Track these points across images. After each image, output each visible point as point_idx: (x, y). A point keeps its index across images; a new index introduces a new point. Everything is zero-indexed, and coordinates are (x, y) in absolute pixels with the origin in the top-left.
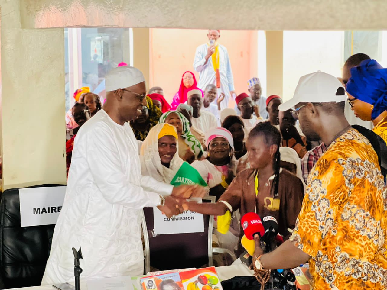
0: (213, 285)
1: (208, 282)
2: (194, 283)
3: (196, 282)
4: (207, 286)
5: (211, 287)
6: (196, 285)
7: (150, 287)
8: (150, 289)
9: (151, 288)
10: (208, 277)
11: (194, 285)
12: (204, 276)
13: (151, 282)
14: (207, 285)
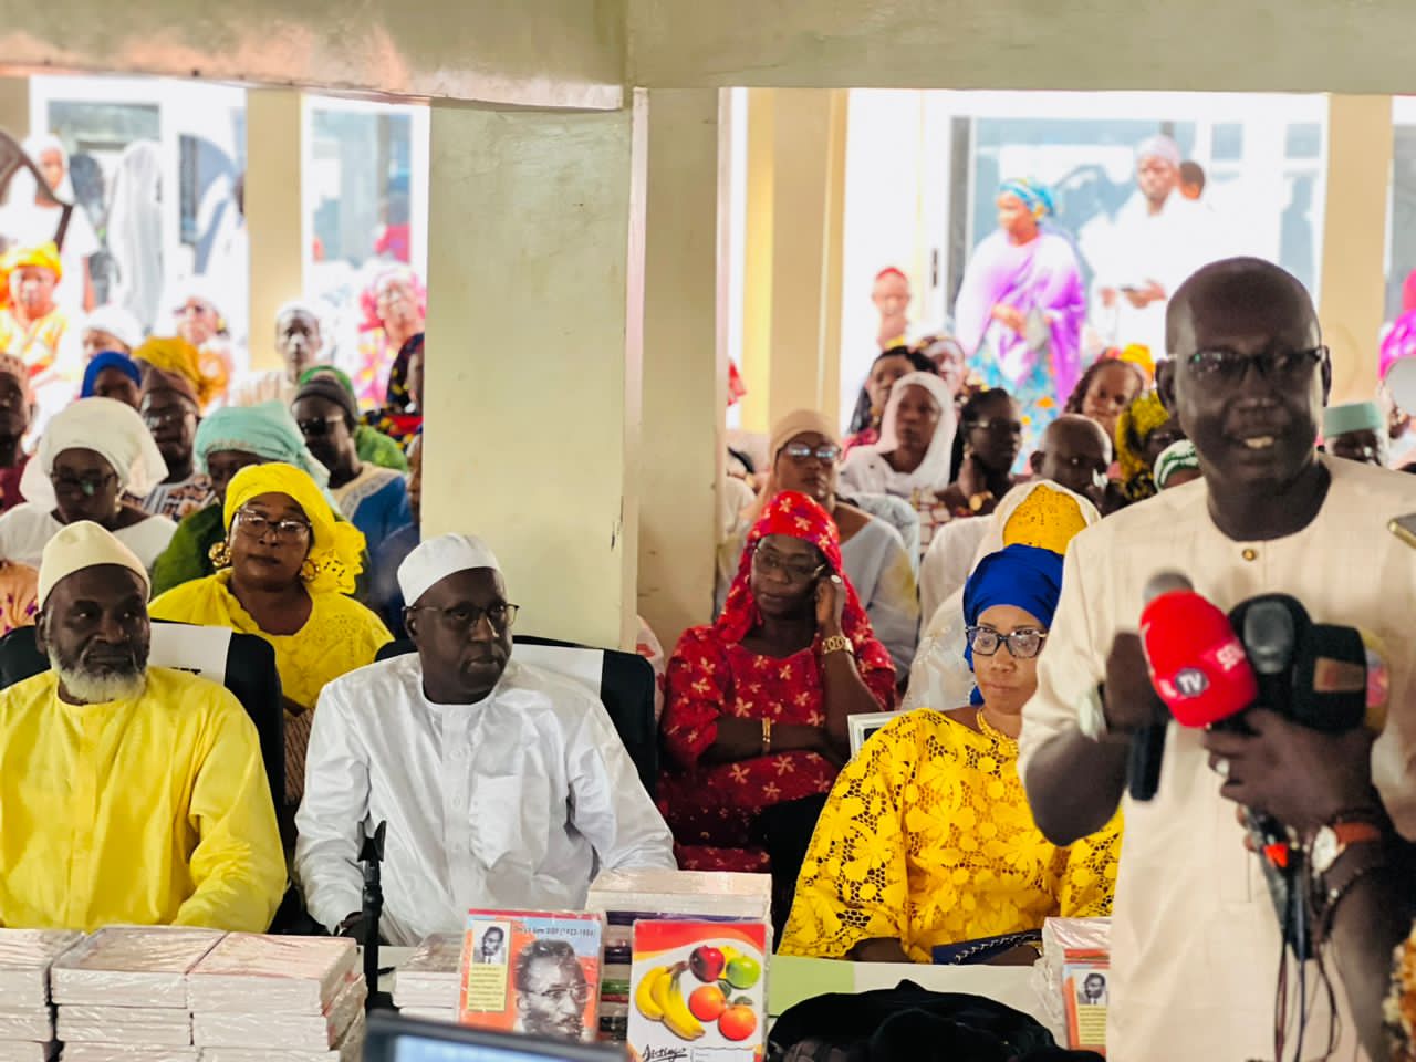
0: (734, 991)
1: (723, 975)
2: (669, 971)
3: (681, 967)
4: (713, 988)
5: (727, 994)
6: (676, 977)
7: (485, 954)
8: (483, 961)
9: (487, 957)
10: (729, 957)
11: (668, 977)
12: (716, 951)
13: (495, 936)
14: (715, 984)
